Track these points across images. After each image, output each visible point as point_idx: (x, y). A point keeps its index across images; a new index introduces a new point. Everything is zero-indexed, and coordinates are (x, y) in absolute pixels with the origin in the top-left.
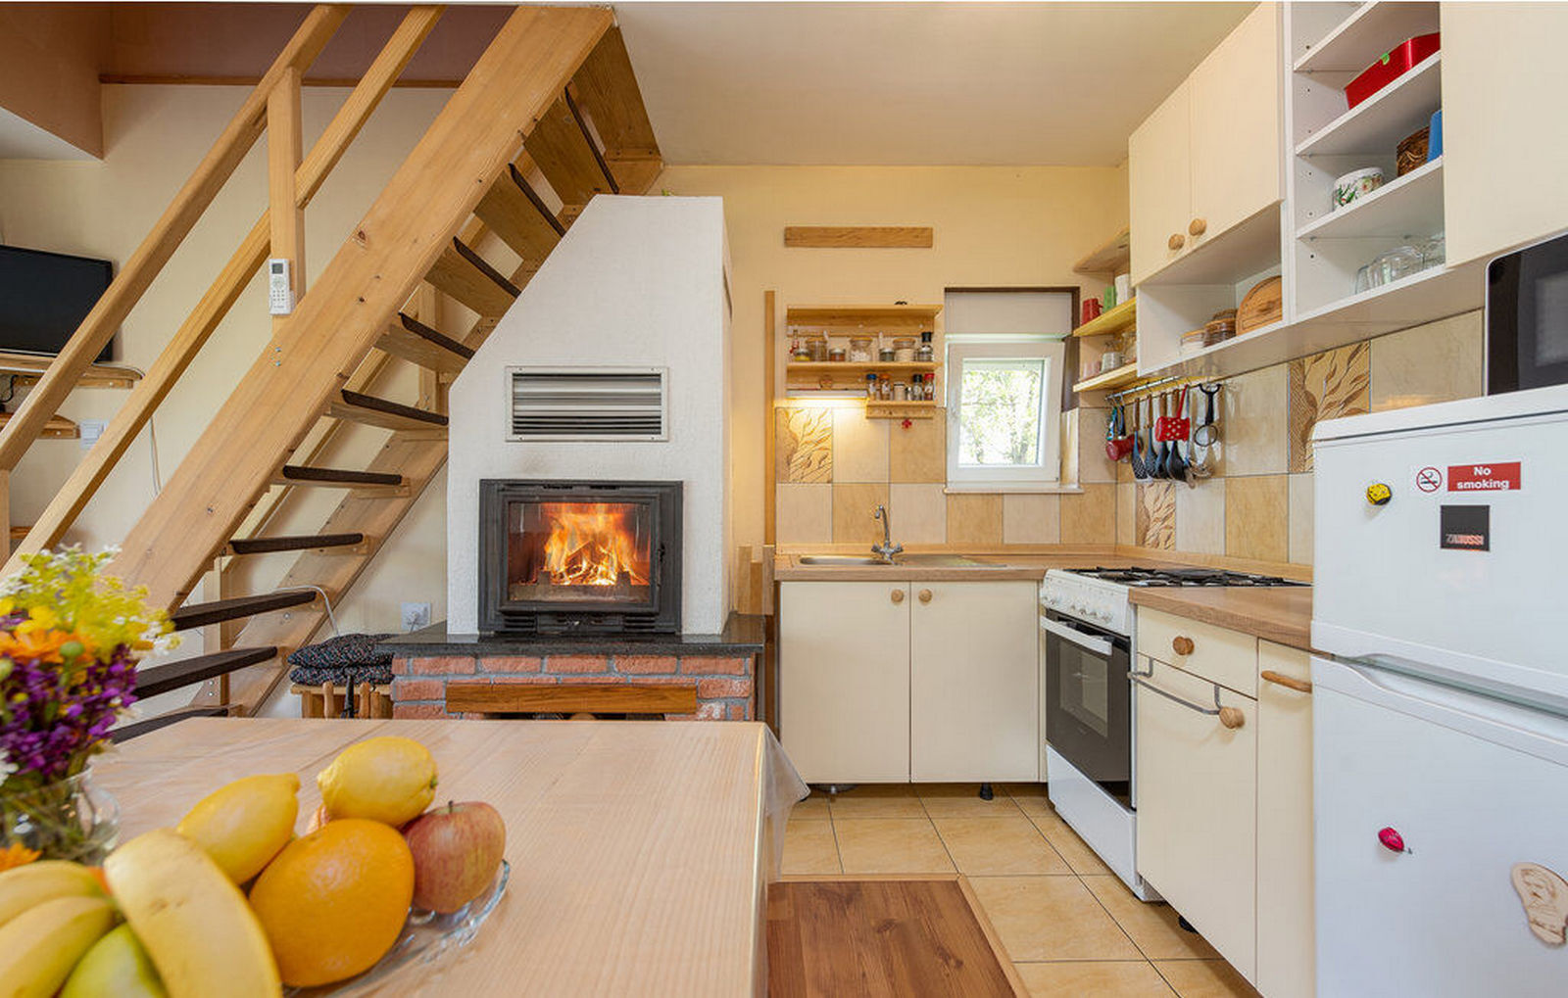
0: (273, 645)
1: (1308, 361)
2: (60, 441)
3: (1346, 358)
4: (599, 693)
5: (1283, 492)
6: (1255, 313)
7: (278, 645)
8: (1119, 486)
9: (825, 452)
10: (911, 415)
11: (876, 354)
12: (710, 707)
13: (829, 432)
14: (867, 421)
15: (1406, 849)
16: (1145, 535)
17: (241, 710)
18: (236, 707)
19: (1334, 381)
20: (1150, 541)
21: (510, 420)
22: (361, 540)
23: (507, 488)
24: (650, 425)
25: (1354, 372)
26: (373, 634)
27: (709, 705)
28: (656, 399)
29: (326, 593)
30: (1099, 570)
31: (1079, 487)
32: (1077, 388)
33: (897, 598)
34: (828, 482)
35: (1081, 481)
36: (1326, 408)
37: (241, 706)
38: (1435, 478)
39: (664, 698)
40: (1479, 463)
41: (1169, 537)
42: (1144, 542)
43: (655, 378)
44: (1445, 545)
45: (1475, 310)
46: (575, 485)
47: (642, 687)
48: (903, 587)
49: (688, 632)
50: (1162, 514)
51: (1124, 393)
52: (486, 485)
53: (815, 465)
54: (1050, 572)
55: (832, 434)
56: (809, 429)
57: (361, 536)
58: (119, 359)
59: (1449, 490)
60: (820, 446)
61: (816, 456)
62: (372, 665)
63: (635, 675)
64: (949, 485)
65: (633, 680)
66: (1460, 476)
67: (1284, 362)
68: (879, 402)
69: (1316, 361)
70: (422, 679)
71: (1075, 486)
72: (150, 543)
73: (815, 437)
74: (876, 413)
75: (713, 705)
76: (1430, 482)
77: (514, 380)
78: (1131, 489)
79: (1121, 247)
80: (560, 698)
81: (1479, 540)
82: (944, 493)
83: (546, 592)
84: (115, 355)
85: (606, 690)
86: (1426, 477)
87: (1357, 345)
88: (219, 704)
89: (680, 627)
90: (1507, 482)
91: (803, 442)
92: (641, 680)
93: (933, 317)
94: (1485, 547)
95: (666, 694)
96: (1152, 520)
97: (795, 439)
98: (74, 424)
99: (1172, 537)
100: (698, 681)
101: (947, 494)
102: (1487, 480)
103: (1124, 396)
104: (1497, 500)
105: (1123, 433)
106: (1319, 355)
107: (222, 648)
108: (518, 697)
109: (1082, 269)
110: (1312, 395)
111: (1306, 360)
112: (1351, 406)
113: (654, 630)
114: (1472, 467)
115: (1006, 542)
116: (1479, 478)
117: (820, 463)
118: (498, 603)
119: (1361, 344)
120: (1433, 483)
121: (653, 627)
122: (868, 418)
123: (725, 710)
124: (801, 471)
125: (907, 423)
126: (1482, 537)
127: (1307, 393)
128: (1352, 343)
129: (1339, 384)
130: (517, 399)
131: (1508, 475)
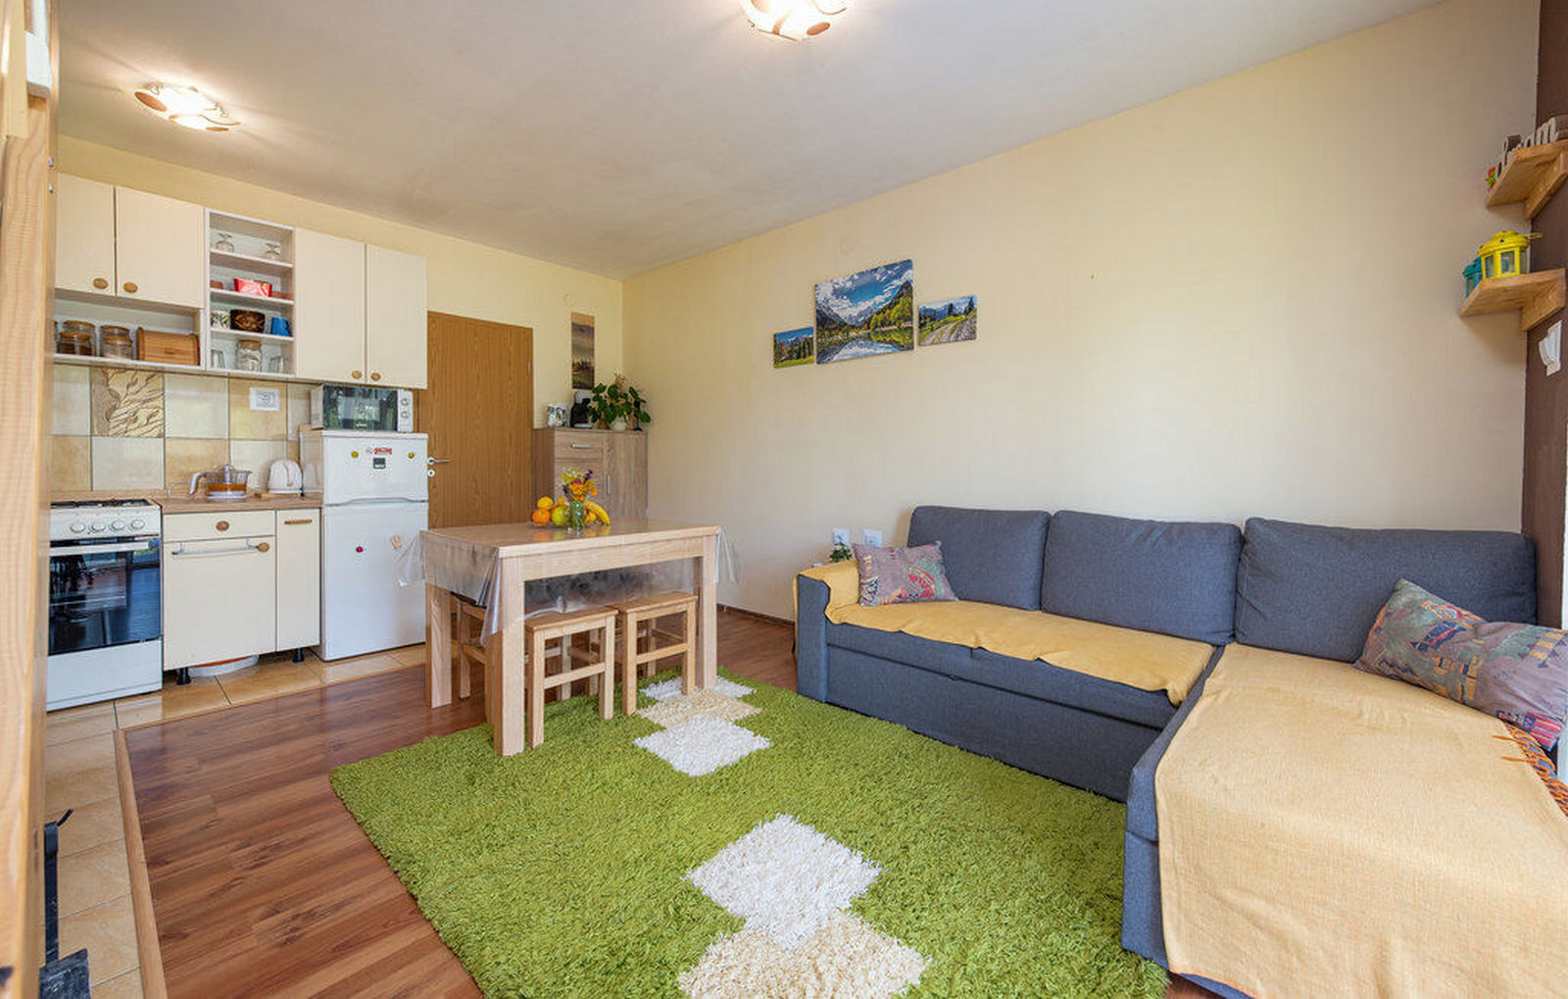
1: (110, 372)
3: (145, 377)
5: (86, 447)
19: (133, 389)
25: (153, 386)
36: (129, 401)
38: (371, 450)
44: (374, 467)
66: (377, 451)
81: (383, 466)
90: (389, 453)
94: (385, 468)
104: (387, 457)
106: (122, 370)
110: (114, 391)
111: (109, 369)
112: (149, 404)
114: (381, 448)
116: (383, 451)
119: (156, 373)
127: (110, 389)
129: (138, 391)
131: (389, 451)
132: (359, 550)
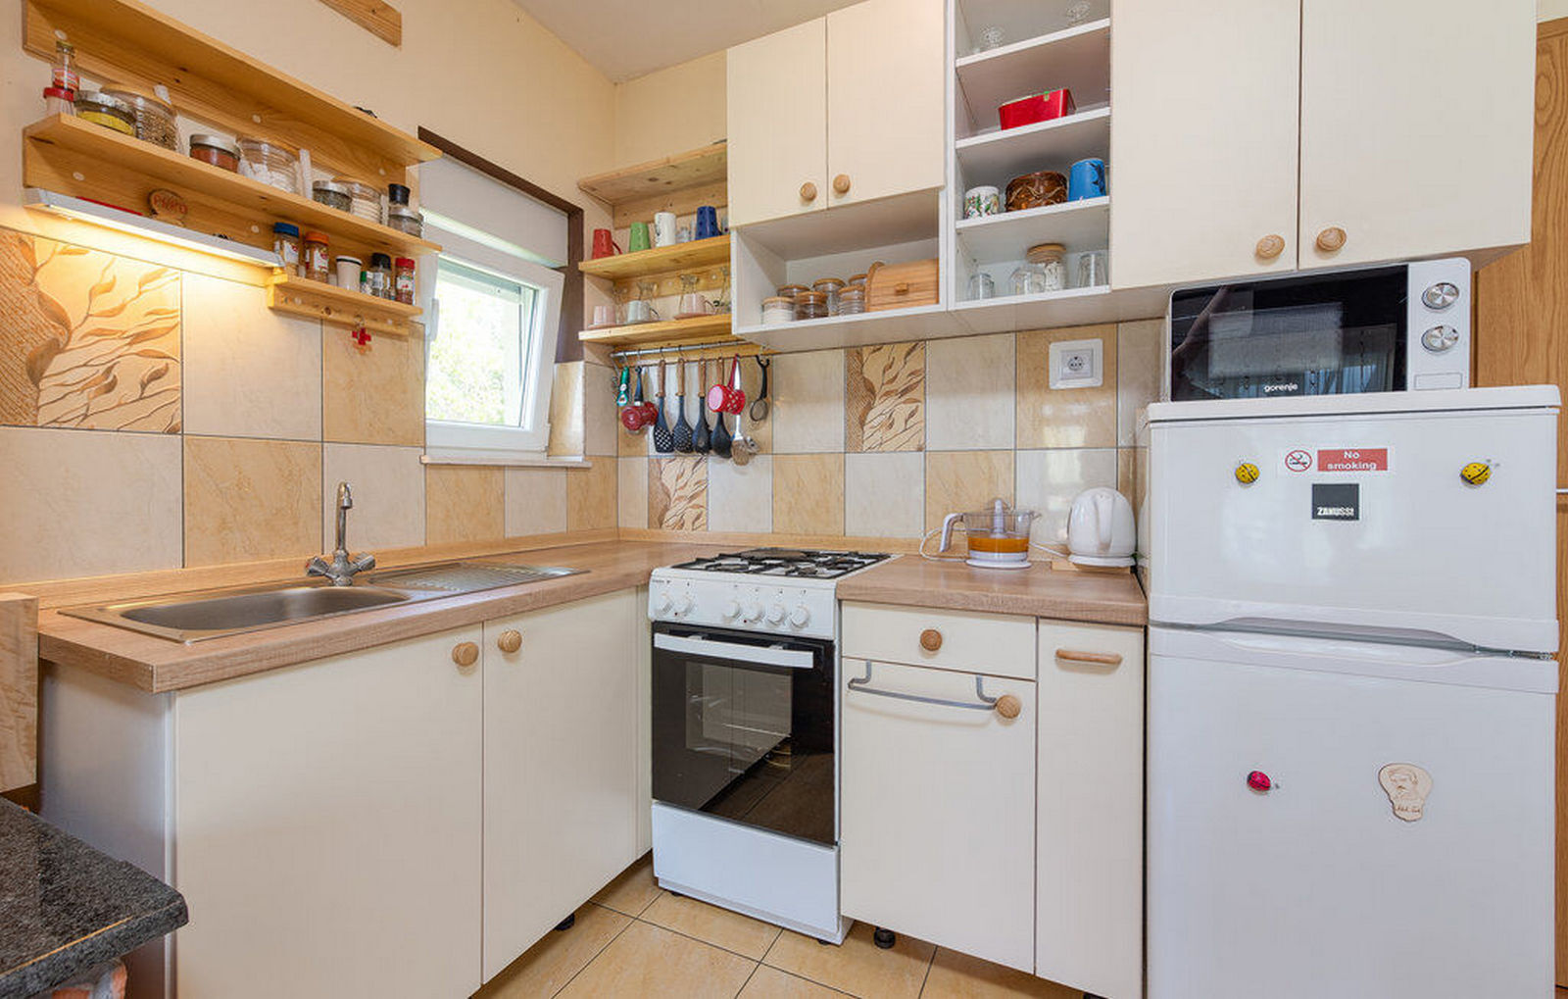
1: (866, 351)
3: (904, 353)
5: (840, 470)
6: (892, 291)
8: (620, 459)
9: (158, 365)
10: (368, 324)
11: (306, 189)
13: (169, 323)
14: (269, 312)
15: (1272, 785)
16: (662, 515)
19: (891, 374)
20: (671, 522)
25: (912, 365)
30: (699, 561)
31: (584, 460)
32: (583, 336)
33: (466, 659)
34: (171, 434)
35: (587, 453)
36: (884, 395)
38: (1305, 459)
40: (1347, 448)
41: (698, 518)
42: (661, 524)
44: (1315, 516)
45: (1008, 332)
48: (472, 636)
50: (688, 491)
51: (627, 354)
53: (127, 389)
54: (657, 573)
55: (180, 325)
56: (105, 302)
59: (1320, 470)
60: (144, 346)
61: (132, 370)
64: (428, 450)
66: (1328, 459)
67: (841, 348)
68: (303, 282)
69: (874, 351)
71: (580, 459)
73: (130, 323)
74: (297, 305)
76: (1299, 463)
78: (641, 466)
79: (651, 180)
81: (1350, 512)
82: (422, 464)
86: (1294, 458)
87: (914, 344)
90: (1375, 465)
91: (85, 329)
94: (1356, 517)
96: (673, 499)
97: (62, 320)
99: (703, 516)
101: (426, 465)
102: (1356, 463)
103: (628, 357)
104: (1366, 480)
105: (641, 398)
106: (878, 347)
109: (589, 189)
110: (869, 381)
111: (864, 349)
112: (907, 397)
114: (1343, 451)
115: (508, 535)
116: (1349, 461)
117: (143, 386)
119: (916, 344)
120: (1304, 464)
122: (271, 309)
124: (83, 398)
125: (363, 337)
126: (1352, 510)
127: (865, 379)
128: (908, 342)
129: (896, 377)
131: (1377, 458)
132: (1259, 783)
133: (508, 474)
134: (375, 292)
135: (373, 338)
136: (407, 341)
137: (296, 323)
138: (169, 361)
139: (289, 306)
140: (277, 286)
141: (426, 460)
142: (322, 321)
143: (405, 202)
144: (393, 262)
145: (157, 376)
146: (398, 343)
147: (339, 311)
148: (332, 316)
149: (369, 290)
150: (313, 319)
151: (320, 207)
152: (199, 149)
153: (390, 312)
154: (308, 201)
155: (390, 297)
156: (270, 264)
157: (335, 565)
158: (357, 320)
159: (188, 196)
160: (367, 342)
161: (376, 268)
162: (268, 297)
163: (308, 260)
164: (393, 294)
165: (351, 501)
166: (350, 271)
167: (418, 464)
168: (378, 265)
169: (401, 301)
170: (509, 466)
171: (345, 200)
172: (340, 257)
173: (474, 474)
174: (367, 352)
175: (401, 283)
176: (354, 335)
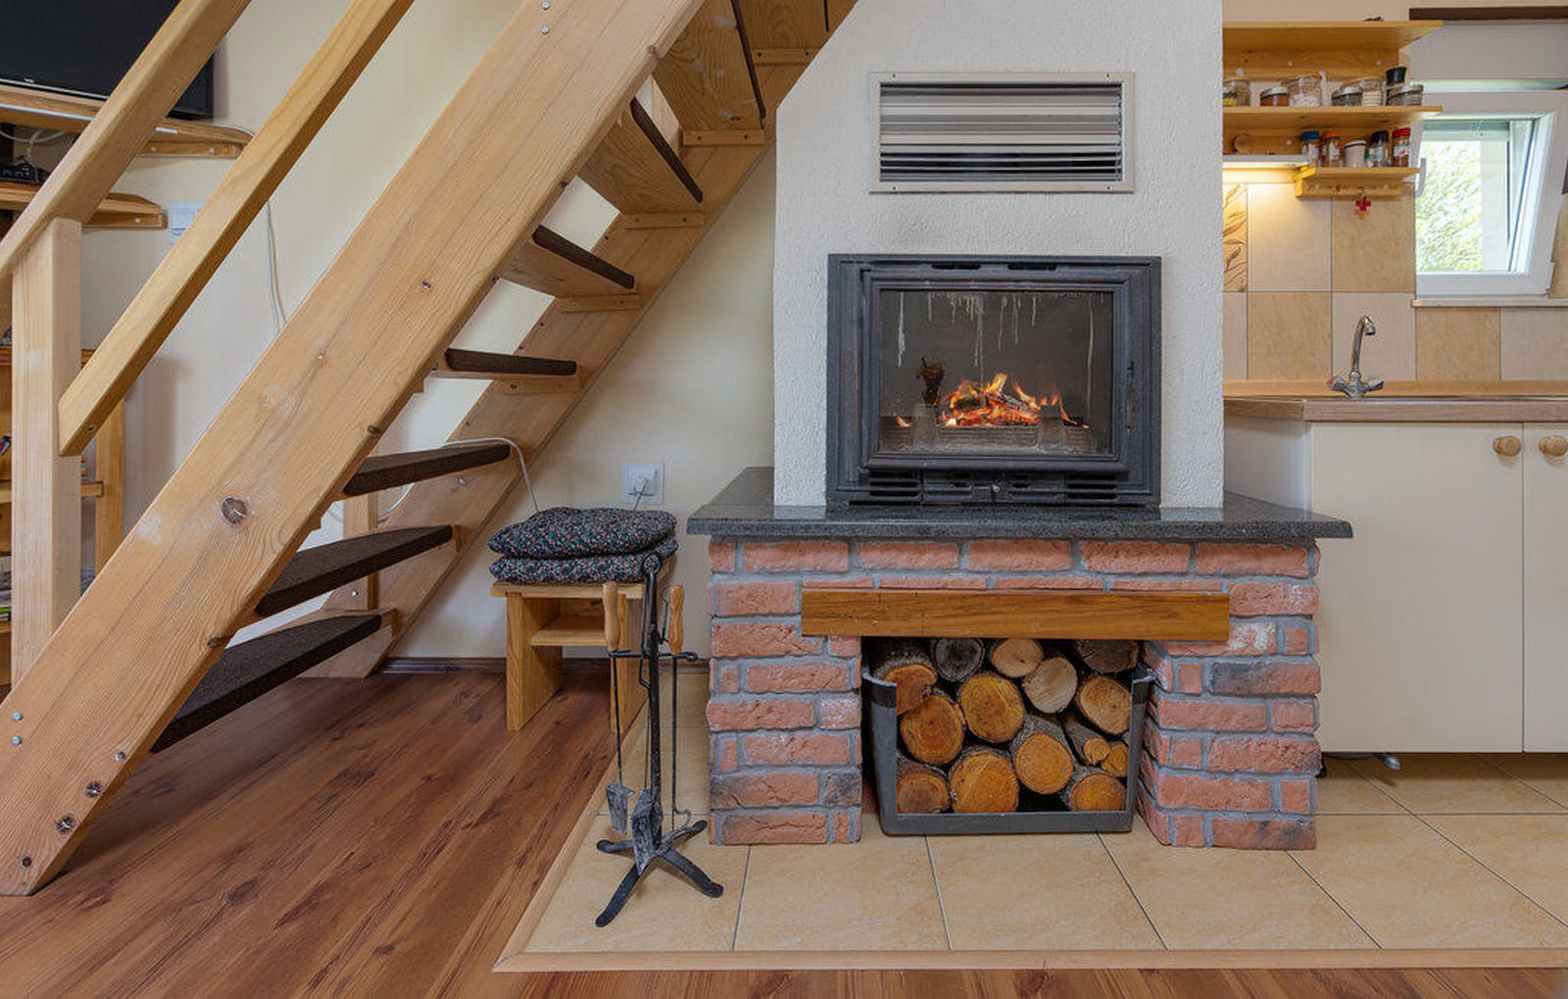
0: (447, 523)
2: (140, 233)
4: (1060, 605)
7: (453, 523)
9: (1236, 247)
10: (1369, 192)
11: (1327, 99)
12: (1250, 631)
13: (1241, 220)
14: (1297, 200)
17: (396, 614)
18: (389, 613)
21: (878, 159)
22: (574, 372)
23: (872, 267)
24: (1102, 165)
26: (588, 508)
27: (1246, 628)
28: (1114, 124)
29: (519, 446)
33: (1508, 450)
34: (1242, 291)
37: (395, 610)
39: (1172, 615)
43: (1111, 89)
46: (985, 263)
47: (1134, 596)
48: (1515, 432)
49: (1169, 505)
52: (839, 264)
55: (1246, 220)
57: (574, 364)
58: (224, 116)
60: (1230, 237)
62: (617, 554)
63: (1119, 575)
64: (1418, 295)
65: (1116, 583)
68: (1325, 170)
70: (760, 580)
72: (321, 342)
74: (1317, 190)
75: (1254, 627)
77: (883, 94)
80: (994, 613)
82: (1412, 307)
83: (931, 440)
84: (215, 113)
85: (1074, 600)
88: (366, 608)
89: (1156, 493)
92: (1130, 584)
93: (1397, 50)
95: (1178, 608)
98: (159, 207)
100: (1226, 587)
101: (1416, 308)
107: (370, 528)
108: (923, 611)
113: (1115, 501)
115: (1503, 378)
117: (1228, 262)
118: (865, 458)
121: (1112, 496)
122: (1298, 197)
123: (1276, 635)
125: (1363, 204)
130: (887, 125)
133: (1504, 315)
134: (1375, 165)
135: (1372, 203)
136: (1399, 200)
137: (1312, 203)
138: (1240, 245)
139: (1311, 192)
140: (1304, 179)
141: (1417, 303)
142: (1331, 198)
143: (1402, 80)
144: (1390, 135)
145: (1234, 255)
146: (1391, 203)
147: (1346, 187)
148: (1342, 192)
149: (1371, 164)
150: (1325, 197)
151: (1339, 109)
152: (1266, 99)
153: (1385, 179)
154: (1328, 108)
155: (1388, 165)
156: (1298, 165)
157: (1352, 384)
158: (1360, 191)
159: (1254, 133)
160: (1368, 208)
161: (1375, 144)
162: (1298, 189)
163: (1324, 154)
164: (1389, 162)
165: (1374, 329)
166: (1356, 152)
167: (1409, 306)
168: (1377, 141)
169: (1398, 166)
170: (1504, 307)
171: (1357, 97)
172: (1348, 144)
173: (1466, 315)
174: (1365, 216)
175: (1397, 152)
176: (1358, 203)
